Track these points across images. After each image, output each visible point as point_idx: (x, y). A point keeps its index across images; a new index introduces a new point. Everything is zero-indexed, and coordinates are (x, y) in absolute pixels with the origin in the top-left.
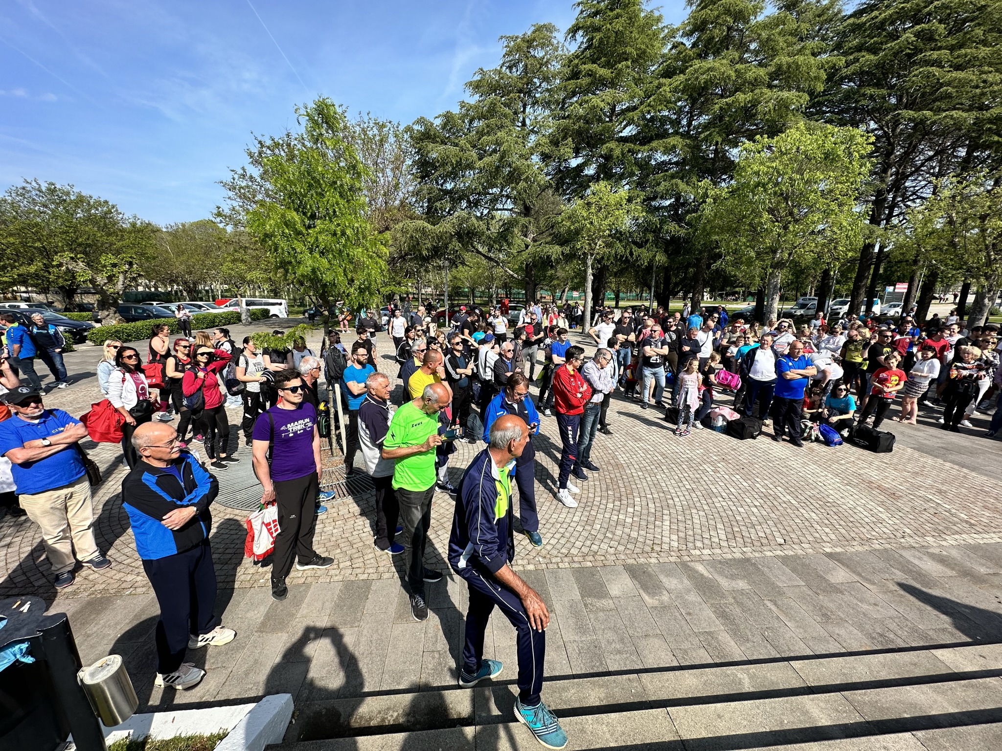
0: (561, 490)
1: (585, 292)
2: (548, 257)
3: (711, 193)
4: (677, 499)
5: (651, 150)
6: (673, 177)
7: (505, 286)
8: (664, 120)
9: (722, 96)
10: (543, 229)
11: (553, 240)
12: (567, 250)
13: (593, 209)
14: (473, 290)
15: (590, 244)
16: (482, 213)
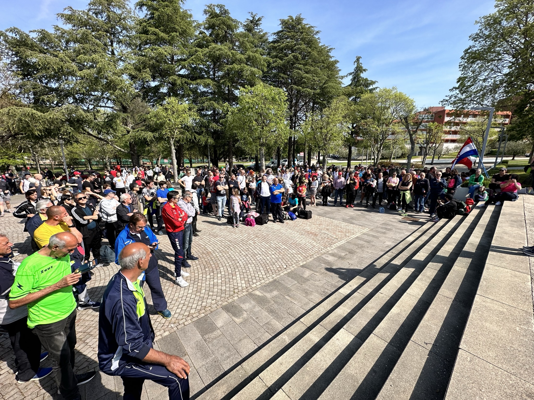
0: (178, 278)
1: (172, 159)
2: (144, 139)
3: (230, 109)
4: (240, 262)
5: (197, 84)
6: (210, 100)
7: (116, 157)
8: (201, 70)
9: (227, 64)
10: (139, 122)
11: (146, 128)
12: (157, 135)
13: (169, 112)
14: (89, 161)
15: (171, 132)
16: (88, 108)
